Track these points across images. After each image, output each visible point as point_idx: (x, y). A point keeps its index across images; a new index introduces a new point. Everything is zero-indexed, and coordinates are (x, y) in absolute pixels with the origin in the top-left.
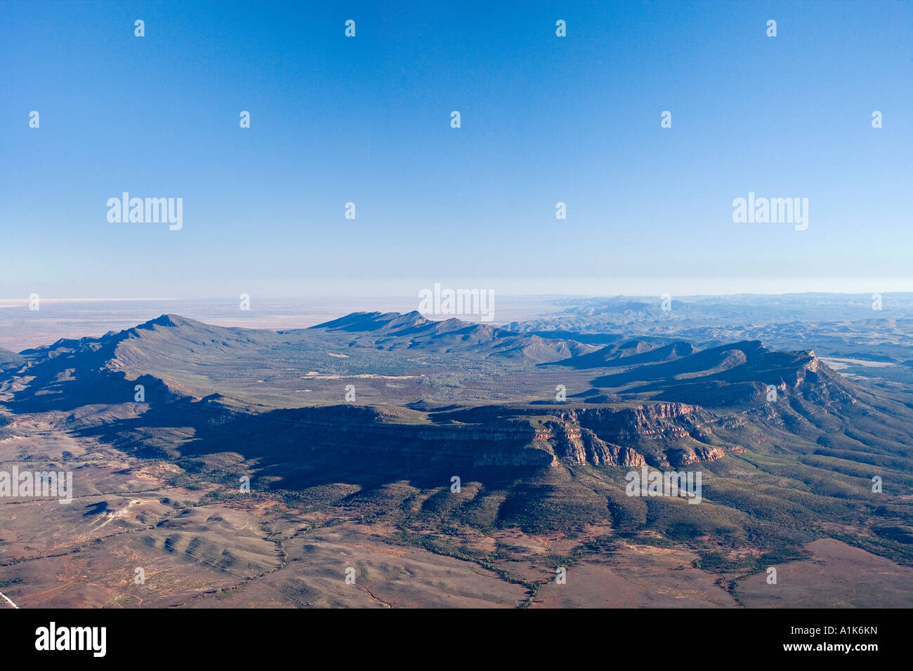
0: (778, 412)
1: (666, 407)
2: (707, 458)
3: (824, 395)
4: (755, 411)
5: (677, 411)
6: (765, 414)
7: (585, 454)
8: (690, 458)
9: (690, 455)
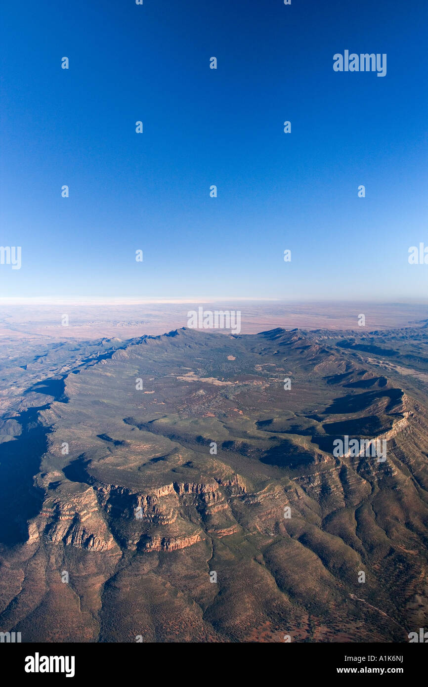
0: (322, 481)
1: (194, 486)
2: (167, 548)
3: (374, 467)
4: (303, 479)
5: (201, 489)
6: (309, 483)
7: (65, 534)
8: (153, 546)
9: (152, 545)
